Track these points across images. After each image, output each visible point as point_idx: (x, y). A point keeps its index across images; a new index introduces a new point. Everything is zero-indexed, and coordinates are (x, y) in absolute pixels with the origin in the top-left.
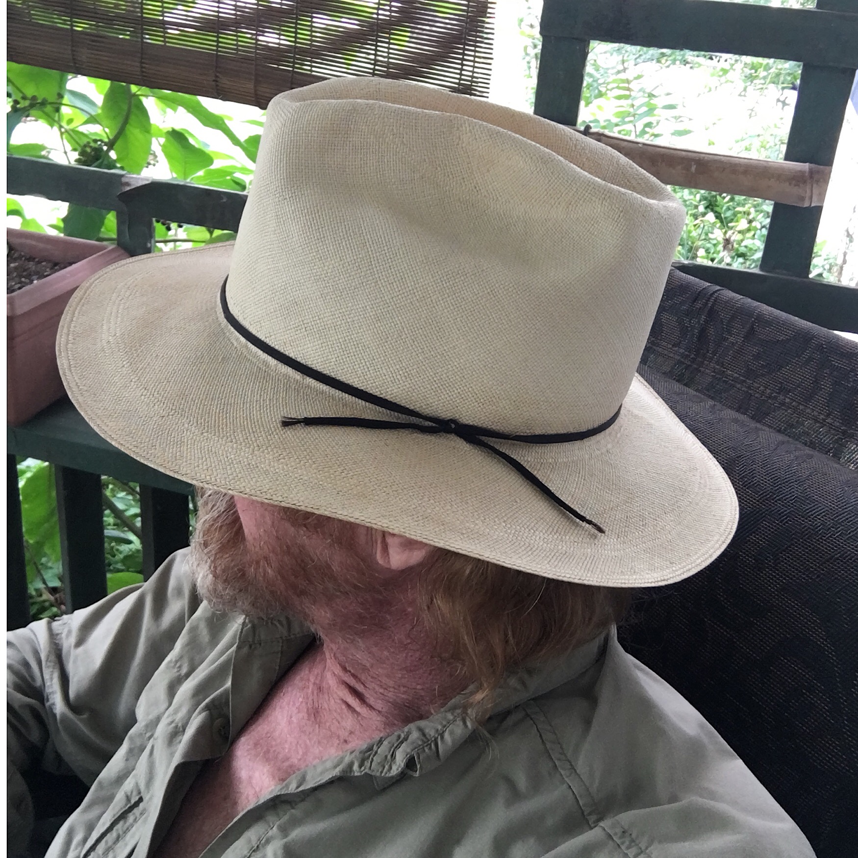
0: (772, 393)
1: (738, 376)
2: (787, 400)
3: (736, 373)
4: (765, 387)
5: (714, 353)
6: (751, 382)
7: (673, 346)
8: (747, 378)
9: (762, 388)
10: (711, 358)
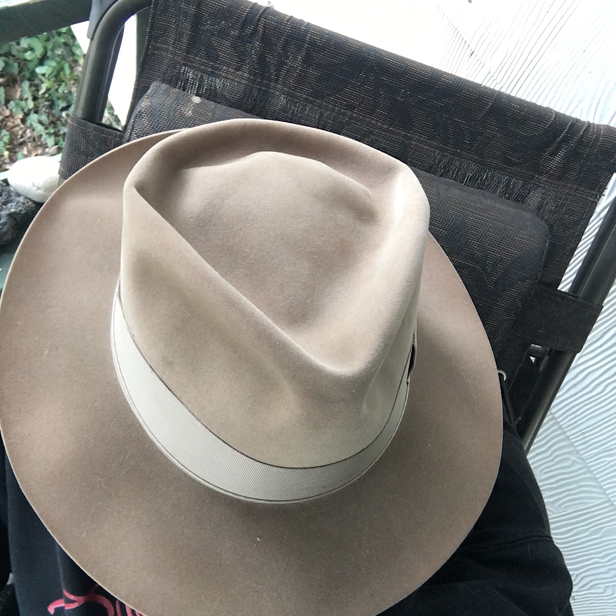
0: (341, 110)
1: (307, 97)
2: (355, 115)
3: (305, 94)
4: (333, 105)
5: (278, 76)
6: (321, 101)
7: (235, 69)
8: (316, 98)
9: (330, 106)
10: (277, 80)
